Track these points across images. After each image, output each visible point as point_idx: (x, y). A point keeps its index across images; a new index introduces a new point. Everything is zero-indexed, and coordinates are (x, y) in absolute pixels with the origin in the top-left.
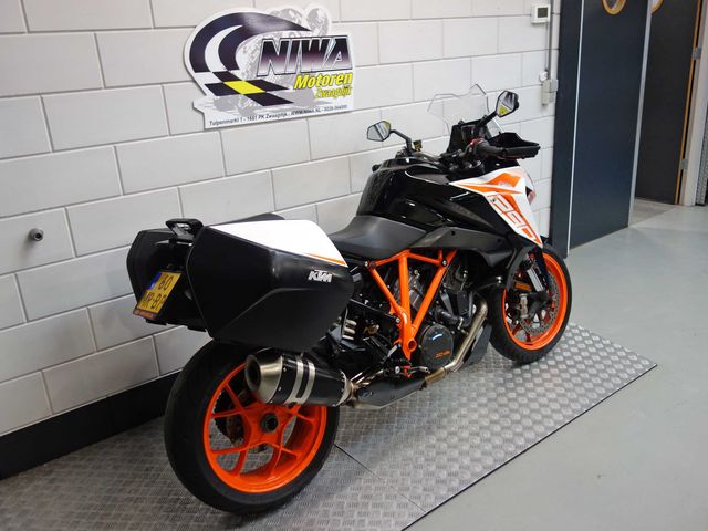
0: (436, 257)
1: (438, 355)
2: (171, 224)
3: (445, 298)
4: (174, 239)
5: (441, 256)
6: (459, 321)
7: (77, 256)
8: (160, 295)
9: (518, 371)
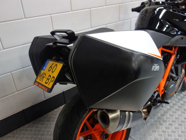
0: (171, 49)
2: (53, 33)
3: (173, 68)
4: (55, 42)
5: (174, 49)
7: (4, 49)
8: (50, 76)
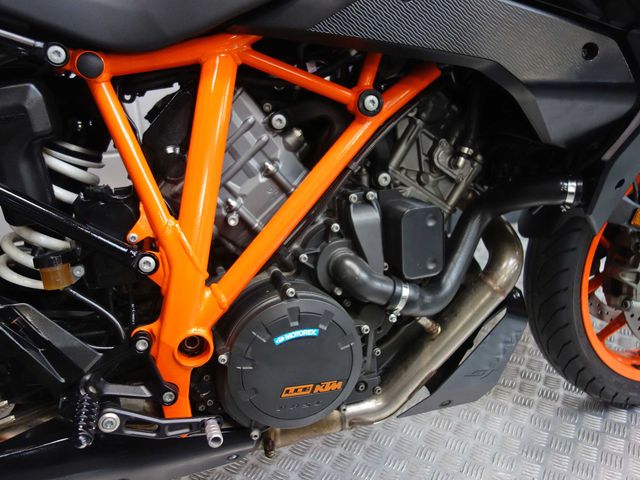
0: (350, 81)
1: (292, 392)
3: (366, 218)
5: (368, 81)
6: (395, 298)
9: (594, 421)
